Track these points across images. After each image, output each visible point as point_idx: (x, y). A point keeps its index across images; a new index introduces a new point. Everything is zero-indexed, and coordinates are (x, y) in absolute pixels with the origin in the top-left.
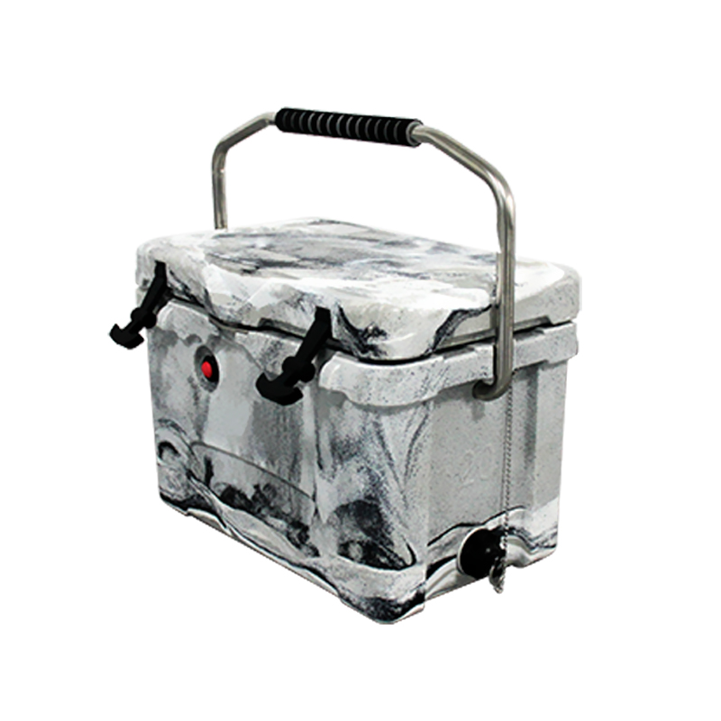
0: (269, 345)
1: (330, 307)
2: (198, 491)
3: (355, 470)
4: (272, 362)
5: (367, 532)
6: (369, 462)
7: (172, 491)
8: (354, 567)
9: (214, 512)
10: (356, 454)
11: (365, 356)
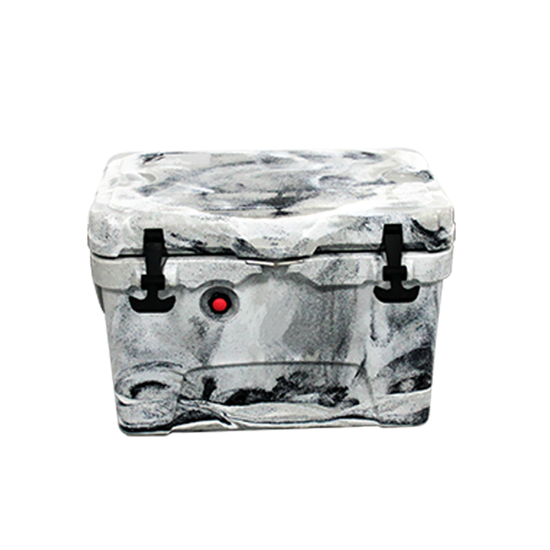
0: (327, 265)
1: (401, 222)
2: (190, 409)
3: (413, 329)
4: (330, 277)
5: (421, 368)
6: (428, 320)
7: (151, 421)
8: (405, 397)
9: (215, 418)
10: (416, 318)
11: (439, 248)
